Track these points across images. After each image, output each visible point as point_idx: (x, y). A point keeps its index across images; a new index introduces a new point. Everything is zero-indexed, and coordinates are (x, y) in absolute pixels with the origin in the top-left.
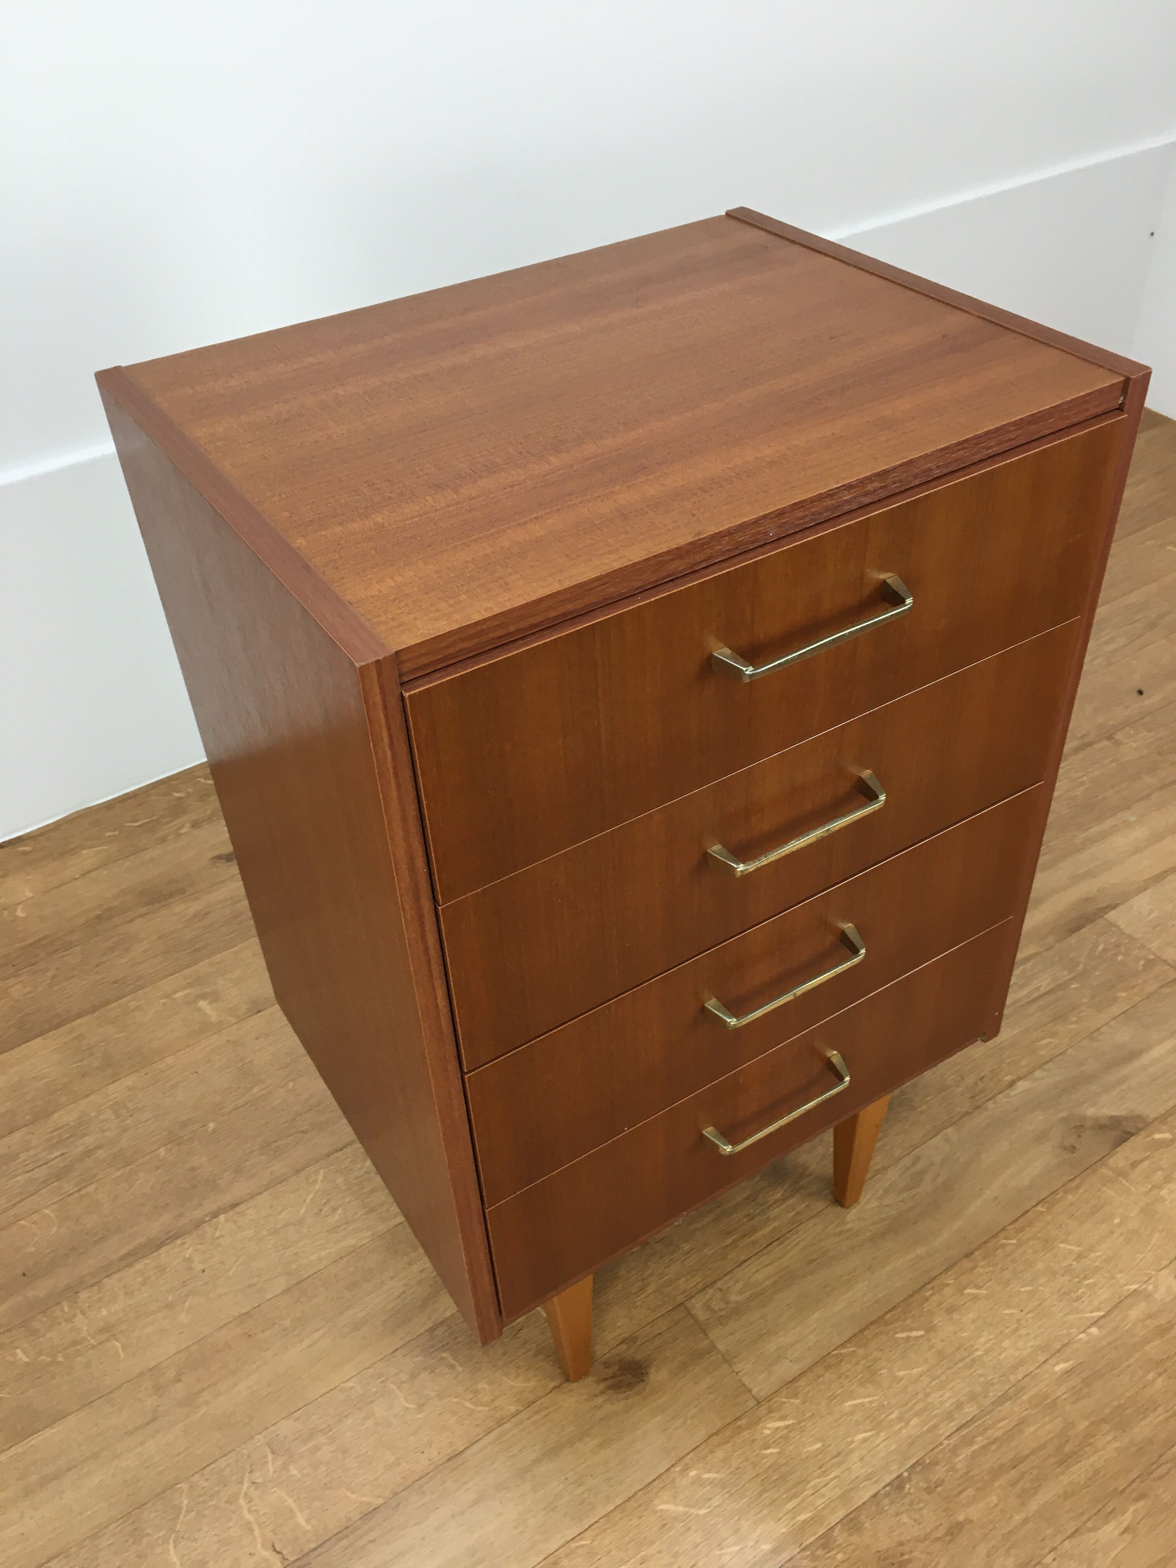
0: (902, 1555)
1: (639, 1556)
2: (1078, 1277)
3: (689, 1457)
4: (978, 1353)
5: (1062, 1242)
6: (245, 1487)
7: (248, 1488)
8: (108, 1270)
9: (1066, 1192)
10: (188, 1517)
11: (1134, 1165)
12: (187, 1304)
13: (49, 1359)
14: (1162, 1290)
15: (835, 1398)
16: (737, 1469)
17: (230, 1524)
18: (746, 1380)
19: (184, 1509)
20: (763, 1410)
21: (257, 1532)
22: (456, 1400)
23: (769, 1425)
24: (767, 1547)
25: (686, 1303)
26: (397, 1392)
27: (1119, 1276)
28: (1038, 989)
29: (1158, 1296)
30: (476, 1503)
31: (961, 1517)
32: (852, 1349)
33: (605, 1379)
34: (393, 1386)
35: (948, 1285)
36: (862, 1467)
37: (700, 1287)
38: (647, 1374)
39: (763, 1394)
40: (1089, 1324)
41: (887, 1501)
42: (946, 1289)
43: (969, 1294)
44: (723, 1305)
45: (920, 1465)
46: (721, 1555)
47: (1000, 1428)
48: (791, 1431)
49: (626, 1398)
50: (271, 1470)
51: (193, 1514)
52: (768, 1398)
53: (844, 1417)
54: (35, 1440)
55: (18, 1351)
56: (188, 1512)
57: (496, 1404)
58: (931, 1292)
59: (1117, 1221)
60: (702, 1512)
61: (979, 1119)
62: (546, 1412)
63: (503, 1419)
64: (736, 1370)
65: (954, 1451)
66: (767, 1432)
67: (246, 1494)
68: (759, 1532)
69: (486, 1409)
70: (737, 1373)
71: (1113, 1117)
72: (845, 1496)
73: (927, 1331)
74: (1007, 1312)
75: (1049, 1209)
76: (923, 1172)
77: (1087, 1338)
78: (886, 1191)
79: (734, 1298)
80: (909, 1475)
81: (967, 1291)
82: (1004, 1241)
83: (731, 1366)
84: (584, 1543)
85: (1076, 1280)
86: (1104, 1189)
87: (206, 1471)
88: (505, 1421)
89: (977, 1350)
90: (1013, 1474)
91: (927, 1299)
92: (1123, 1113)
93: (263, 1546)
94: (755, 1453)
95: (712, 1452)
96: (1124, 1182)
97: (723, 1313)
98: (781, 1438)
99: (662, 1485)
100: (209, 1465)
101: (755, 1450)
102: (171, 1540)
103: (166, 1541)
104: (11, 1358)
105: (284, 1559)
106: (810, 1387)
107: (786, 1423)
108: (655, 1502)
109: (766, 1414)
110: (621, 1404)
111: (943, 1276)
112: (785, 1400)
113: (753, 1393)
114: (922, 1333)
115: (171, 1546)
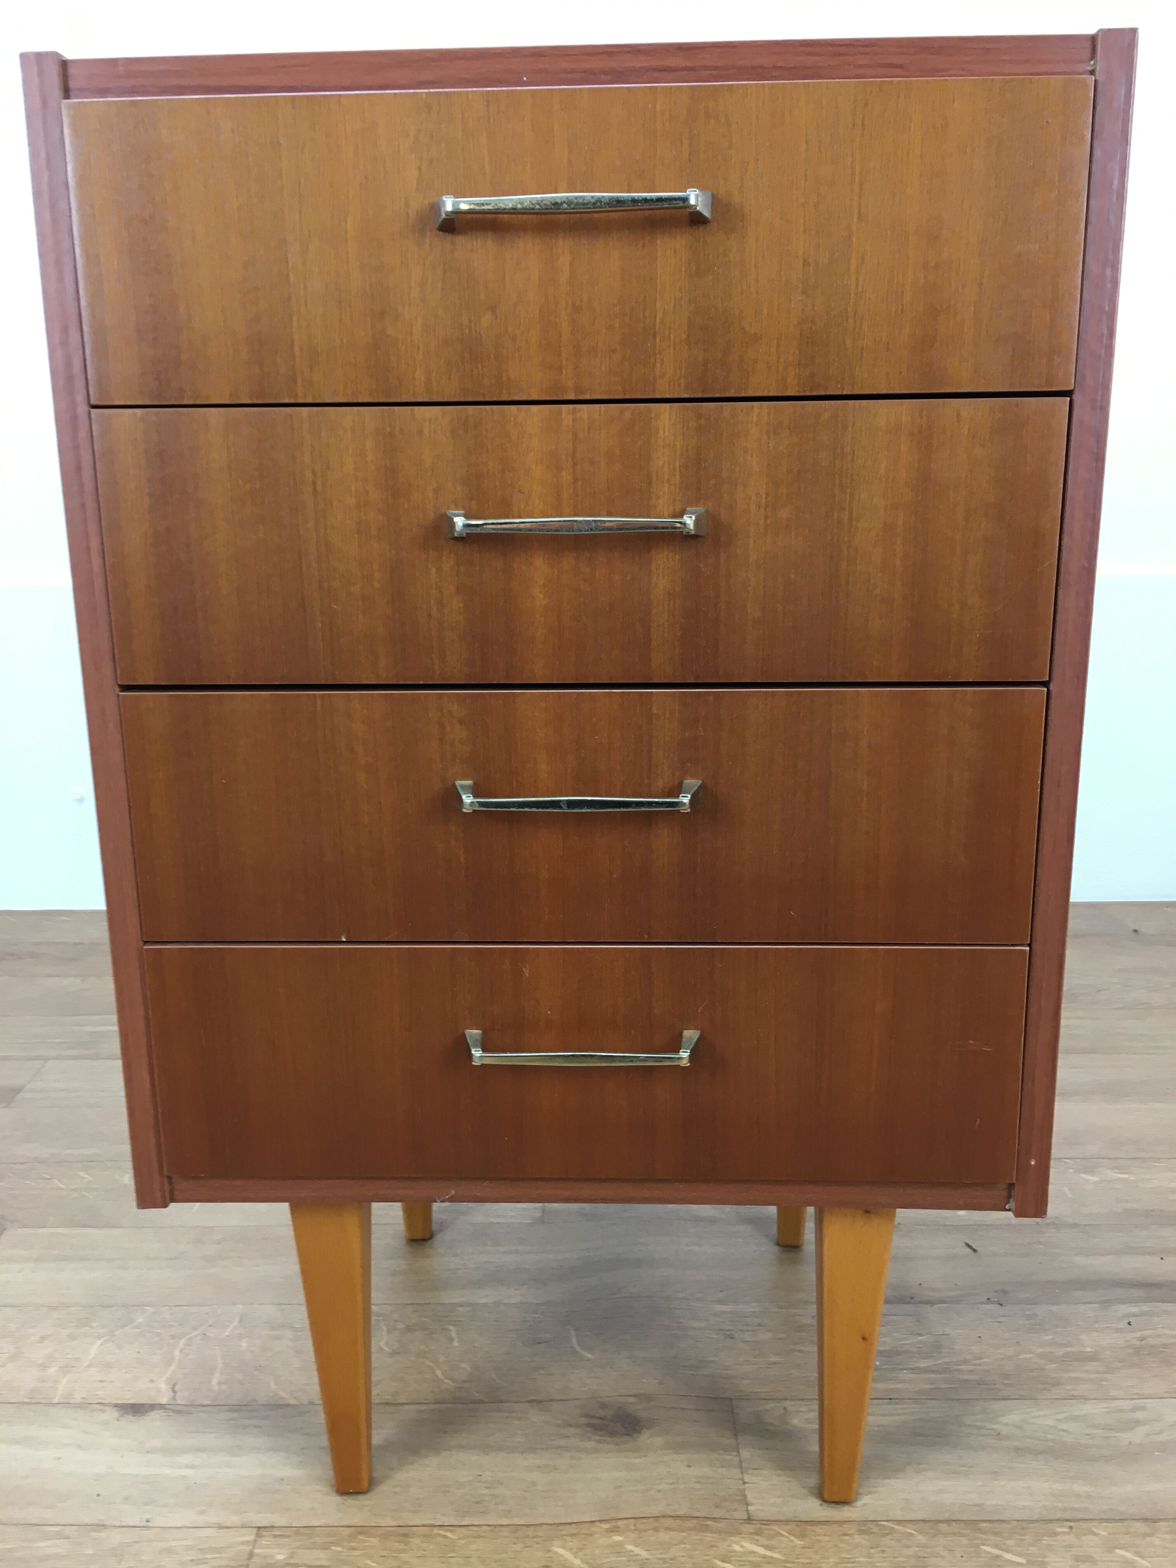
3: (625, 1522)
6: (195, 1333)
7: (196, 1336)
10: (132, 1331)
16: (672, 1559)
17: (157, 1352)
18: (750, 1493)
19: (135, 1324)
20: (749, 1528)
21: (173, 1368)
22: (431, 1363)
23: (744, 1544)
25: (735, 1403)
26: (384, 1333)
32: (910, 1531)
33: (592, 1417)
34: (385, 1328)
35: (1096, 1534)
37: (763, 1396)
38: (640, 1432)
39: (761, 1515)
42: (1091, 1537)
43: (1122, 1556)
49: (599, 1442)
50: (227, 1333)
51: (138, 1330)
52: (765, 1522)
54: (81, 1231)
56: (137, 1327)
57: (466, 1385)
58: (1066, 1530)
64: (746, 1481)
66: (737, 1548)
67: (191, 1338)
69: (454, 1384)
70: (745, 1483)
73: (1029, 1562)
76: (1138, 1423)
78: (1075, 1418)
81: (1118, 1551)
83: (742, 1473)
84: (449, 1535)
87: (176, 1309)
88: (462, 1401)
91: (1053, 1534)
93: (166, 1381)
94: (707, 1558)
95: (656, 1530)
97: (771, 1428)
98: (749, 1561)
99: (575, 1532)
100: (184, 1306)
101: (707, 1555)
102: (102, 1340)
103: (99, 1338)
104: (117, 1177)
105: (174, 1398)
106: (826, 1538)
107: (769, 1553)
108: (556, 1543)
109: (750, 1533)
110: (591, 1444)
111: (1095, 1524)
112: (785, 1534)
113: (750, 1508)
114: (1022, 1560)
115: (100, 1342)
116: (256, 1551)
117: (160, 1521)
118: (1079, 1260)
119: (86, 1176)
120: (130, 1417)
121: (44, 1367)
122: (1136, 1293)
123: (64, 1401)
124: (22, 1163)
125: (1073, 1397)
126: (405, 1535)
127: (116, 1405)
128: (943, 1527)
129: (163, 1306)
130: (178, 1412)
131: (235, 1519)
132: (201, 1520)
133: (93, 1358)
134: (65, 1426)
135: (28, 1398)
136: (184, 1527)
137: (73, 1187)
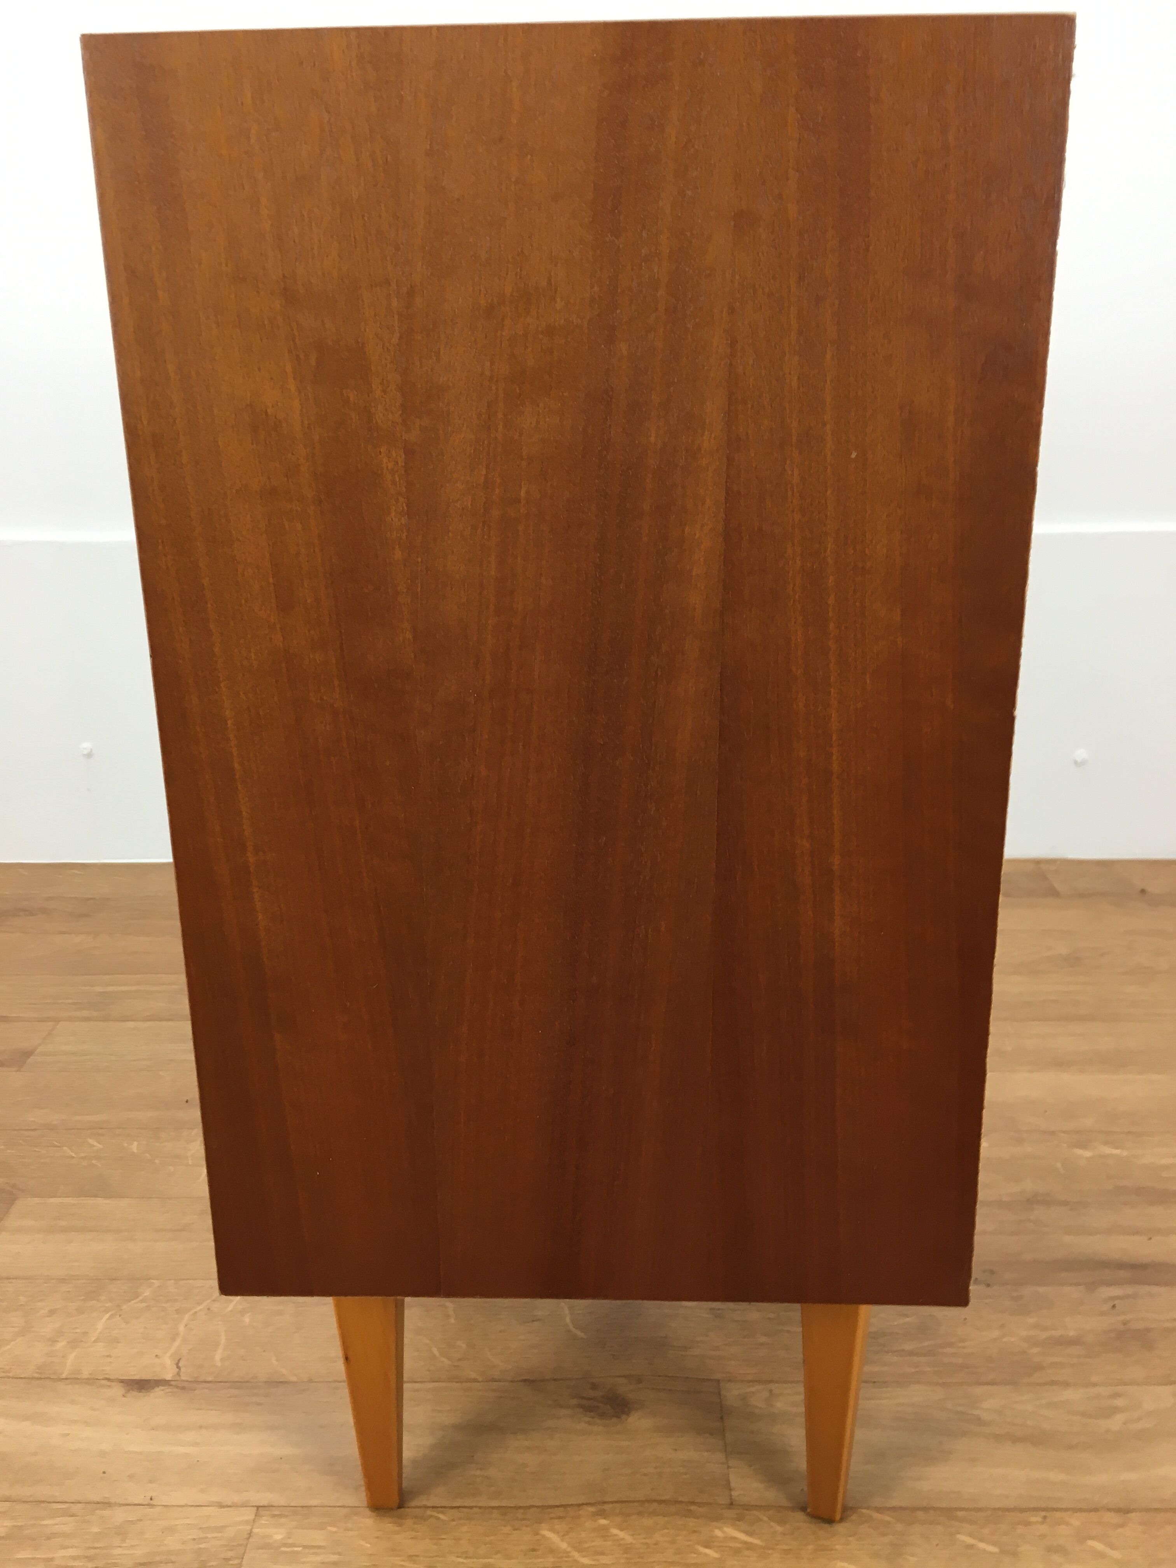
1: (487, 1560)
3: (611, 1505)
6: (199, 1308)
7: (200, 1310)
10: (138, 1305)
13: (149, 1158)
15: (830, 1550)
16: (656, 1544)
17: (163, 1326)
18: (733, 1477)
19: (141, 1298)
20: (732, 1513)
21: (177, 1343)
22: (428, 1340)
23: (726, 1529)
32: (887, 1518)
33: (583, 1398)
35: (1067, 1524)
37: (750, 1378)
38: (628, 1414)
39: (743, 1500)
42: (1064, 1527)
43: (1094, 1547)
44: (761, 1404)
48: (748, 1549)
49: (589, 1423)
51: (144, 1305)
52: (747, 1507)
54: (90, 1201)
56: (143, 1301)
57: (461, 1363)
58: (1039, 1519)
62: (499, 1393)
63: (456, 1378)
64: (730, 1465)
66: (718, 1533)
67: (196, 1312)
69: (449, 1363)
70: (728, 1467)
73: (1003, 1552)
78: (1054, 1404)
81: (1090, 1543)
83: (727, 1457)
87: (182, 1282)
88: (457, 1380)
91: (1027, 1524)
93: (171, 1356)
94: (688, 1543)
95: (640, 1514)
97: (757, 1411)
98: (730, 1547)
99: (563, 1515)
100: (188, 1279)
101: (690, 1541)
102: (110, 1313)
103: (106, 1311)
104: (126, 1145)
105: (178, 1374)
107: (750, 1539)
108: (544, 1525)
109: (732, 1519)
110: (581, 1426)
111: (1068, 1513)
112: (766, 1519)
113: (733, 1493)
114: (994, 1550)
115: (107, 1316)
116: (255, 1530)
117: (163, 1500)
118: (1068, 1239)
119: (96, 1144)
120: (135, 1393)
121: (53, 1341)
122: (1123, 1274)
123: (72, 1376)
124: (35, 1130)
125: (1053, 1383)
127: (122, 1381)
128: (920, 1515)
129: (169, 1280)
130: (183, 1388)
131: (236, 1498)
132: (203, 1498)
133: (101, 1333)
134: (72, 1402)
135: (37, 1373)
136: (186, 1506)
137: (83, 1155)
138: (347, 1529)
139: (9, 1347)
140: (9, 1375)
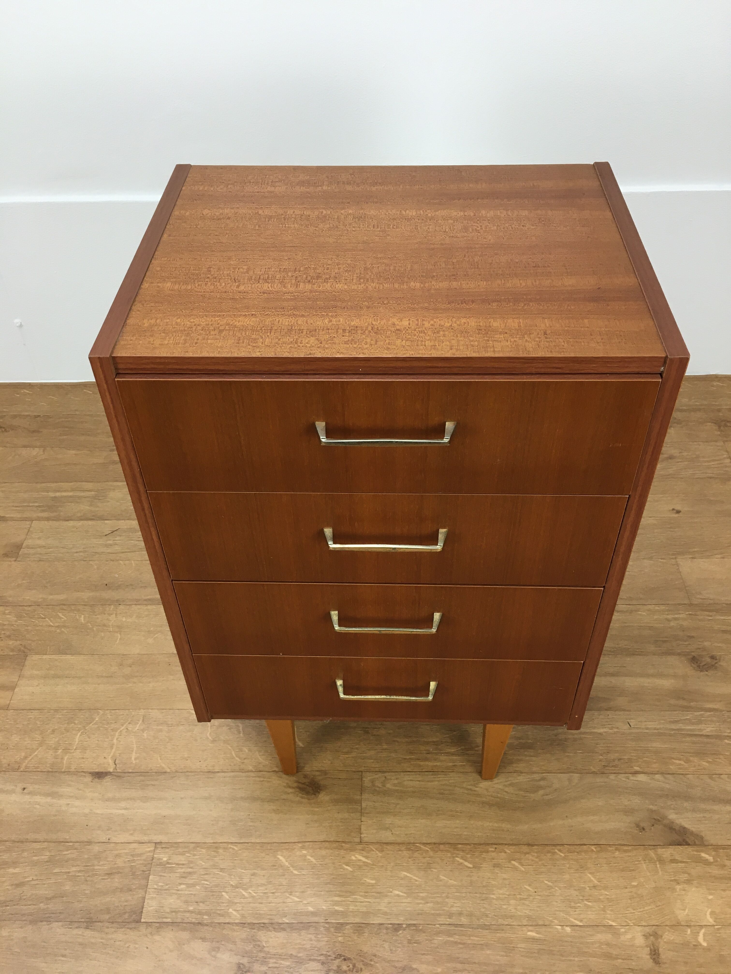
0: (371, 960)
1: (254, 871)
2: (584, 896)
3: (308, 843)
4: (492, 896)
5: (590, 873)
6: (123, 728)
8: (138, 602)
9: (616, 849)
10: (94, 726)
11: (674, 861)
12: (156, 635)
13: (91, 626)
14: (629, 936)
15: (401, 866)
16: (326, 865)
17: (106, 740)
18: (363, 828)
19: (95, 721)
20: (360, 847)
21: (114, 750)
22: (230, 748)
23: (357, 856)
24: (311, 909)
25: (363, 773)
26: (209, 728)
27: (609, 912)
28: (700, 730)
29: (622, 938)
30: (206, 798)
31: (414, 966)
32: (427, 849)
33: (300, 783)
35: (505, 852)
36: (385, 907)
37: (377, 769)
38: (319, 793)
39: (366, 839)
40: (569, 924)
41: (385, 931)
42: (503, 854)
43: (513, 865)
44: (380, 785)
45: (416, 927)
46: (289, 897)
47: (472, 940)
48: (365, 866)
49: (302, 798)
50: (137, 728)
51: (96, 726)
52: (367, 843)
53: (396, 878)
54: (64, 657)
55: (83, 616)
56: (95, 724)
57: (245, 761)
58: (493, 850)
59: (635, 884)
60: (297, 873)
61: (599, 780)
62: (262, 779)
63: (243, 770)
64: (362, 820)
65: (438, 933)
66: (353, 858)
67: (121, 731)
68: (313, 899)
69: (240, 760)
70: (361, 821)
71: (684, 828)
72: (366, 914)
73: (474, 867)
74: (527, 887)
75: (598, 852)
76: (541, 788)
77: (560, 931)
78: (511, 785)
79: (388, 786)
80: (406, 927)
81: (513, 862)
82: (556, 851)
83: (361, 816)
84: (235, 848)
85: (581, 898)
86: (642, 862)
87: (113, 711)
88: (243, 771)
89: (493, 894)
90: (459, 966)
91: (488, 852)
92: (694, 830)
93: (111, 758)
94: (340, 864)
95: (320, 848)
96: (658, 866)
97: (378, 789)
98: (358, 865)
99: (287, 848)
100: (116, 709)
101: (341, 862)
102: (81, 732)
103: (79, 730)
104: (78, 617)
105: (115, 768)
106: (392, 852)
107: (366, 860)
108: (279, 853)
109: (360, 850)
110: (298, 799)
111: (506, 846)
112: (374, 850)
113: (362, 835)
114: (471, 866)
115: (79, 734)
116: (155, 856)
117: (114, 839)
119: (63, 617)
120: (97, 780)
121: (56, 749)
123: (67, 770)
124: (30, 606)
125: (516, 772)
126: (216, 848)
127: (90, 773)
129: (107, 710)
130: (119, 776)
131: (146, 839)
132: (132, 839)
133: (78, 744)
134: (69, 786)
135: (51, 768)
136: (124, 843)
137: (57, 624)
138: (194, 855)
139: (36, 753)
140: (38, 770)
